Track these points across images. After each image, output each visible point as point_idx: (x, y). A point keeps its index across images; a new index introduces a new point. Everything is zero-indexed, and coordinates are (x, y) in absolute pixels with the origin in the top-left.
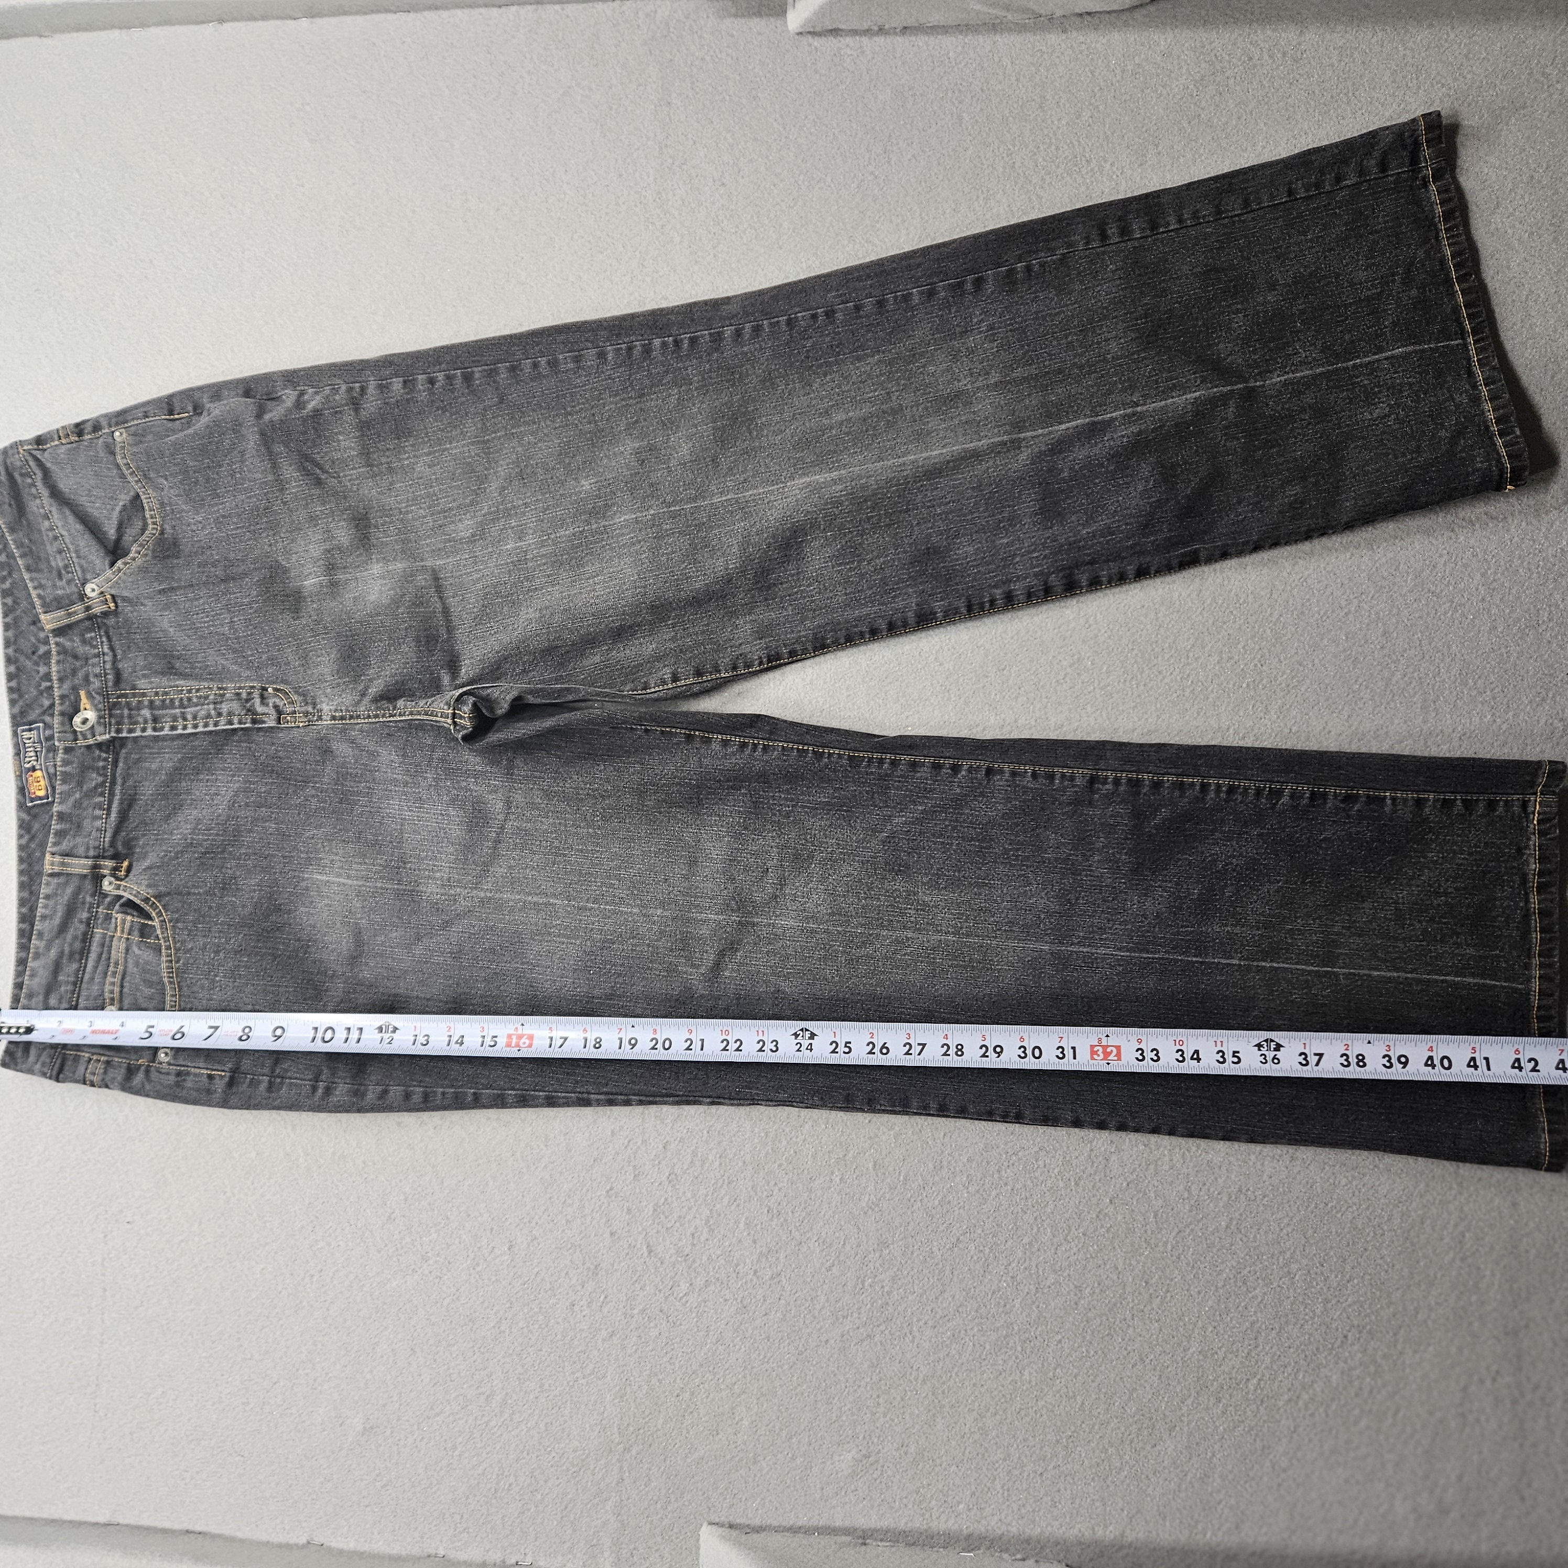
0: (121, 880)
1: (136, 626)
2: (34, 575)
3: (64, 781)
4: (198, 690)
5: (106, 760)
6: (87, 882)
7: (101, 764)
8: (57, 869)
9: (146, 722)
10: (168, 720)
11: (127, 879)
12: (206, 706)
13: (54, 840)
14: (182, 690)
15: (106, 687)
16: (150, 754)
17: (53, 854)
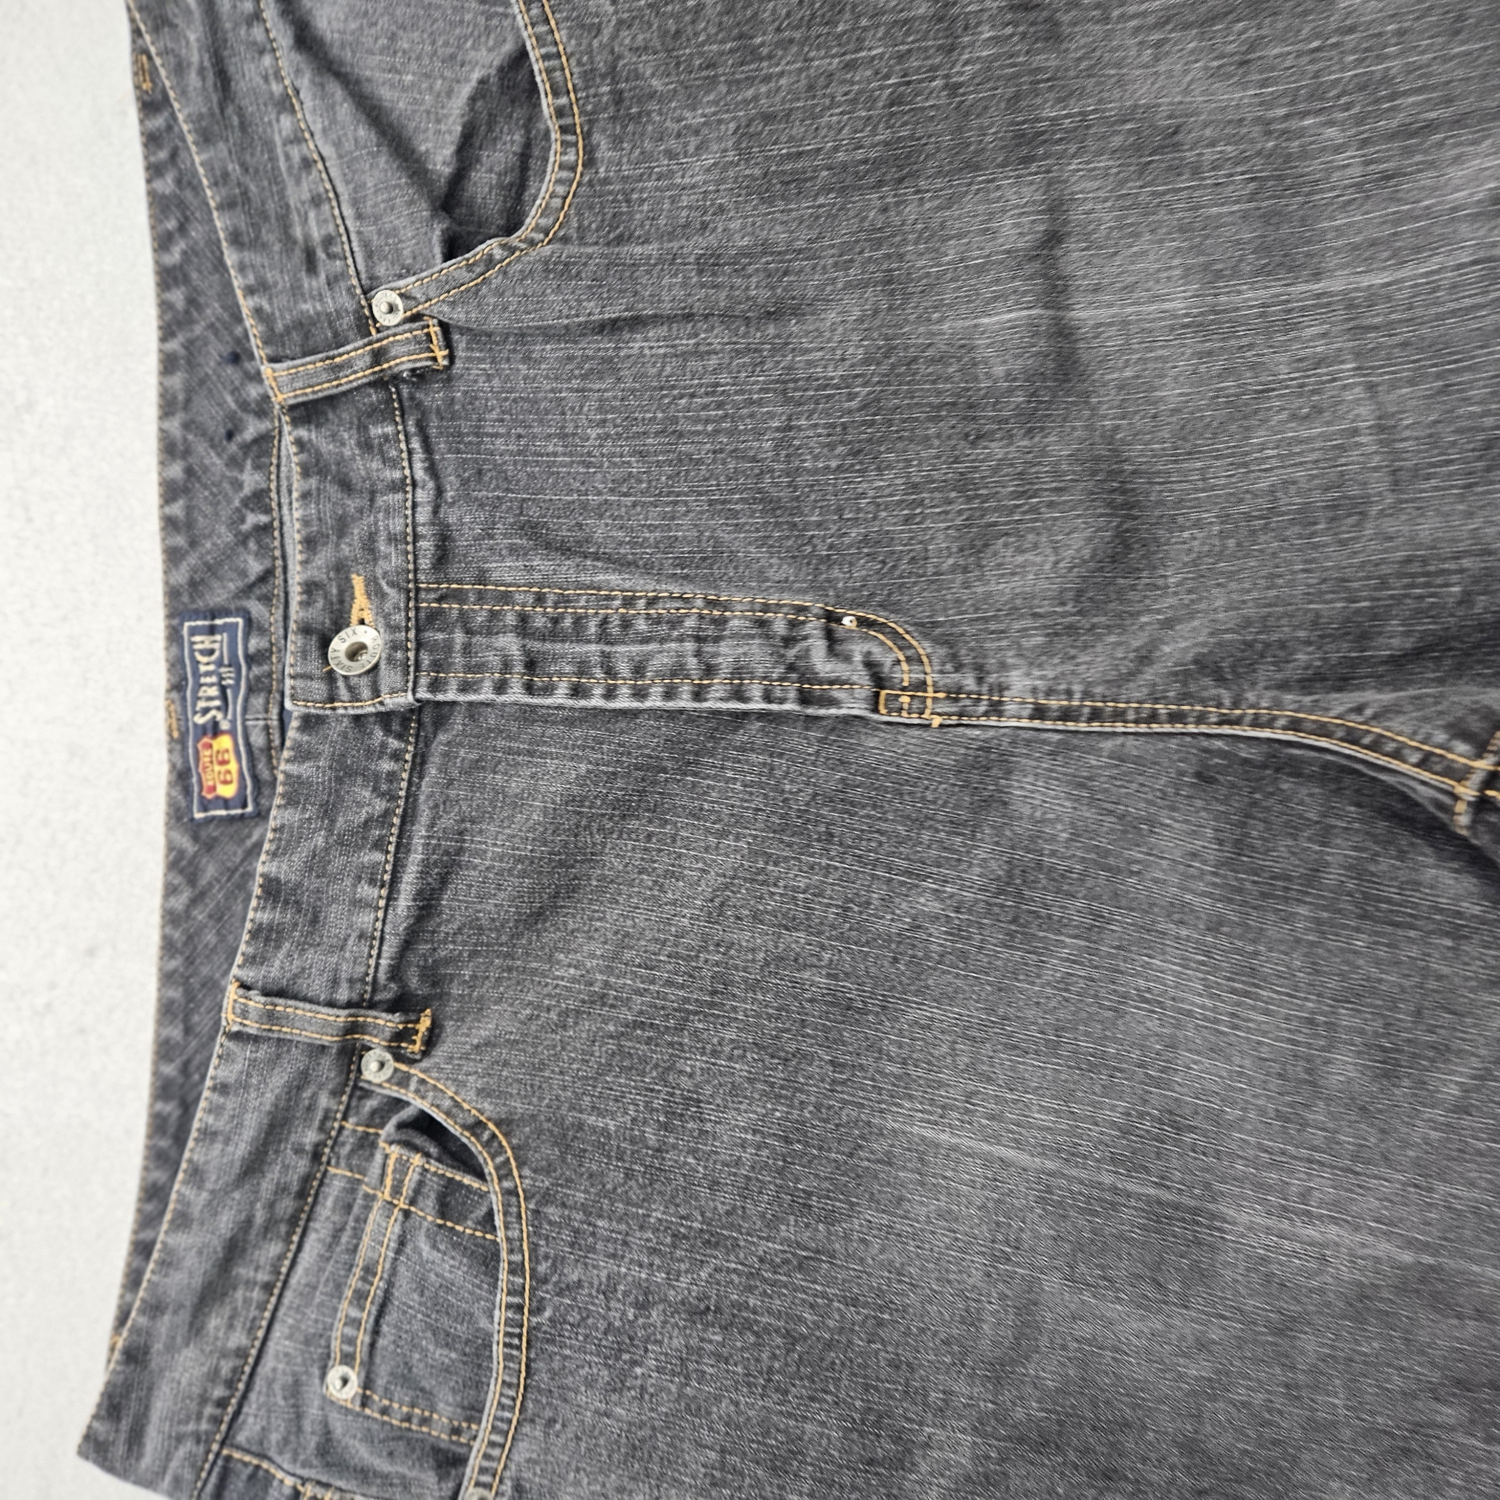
0: (411, 1062)
1: (494, 415)
2: (249, 256)
3: (291, 801)
4: (652, 602)
5: (396, 756)
6: (326, 1061)
7: (386, 766)
8: (252, 1028)
9: (506, 666)
10: (568, 669)
11: (425, 1064)
12: (673, 645)
13: (250, 950)
14: (608, 598)
15: (416, 570)
16: (510, 751)
17: (245, 986)
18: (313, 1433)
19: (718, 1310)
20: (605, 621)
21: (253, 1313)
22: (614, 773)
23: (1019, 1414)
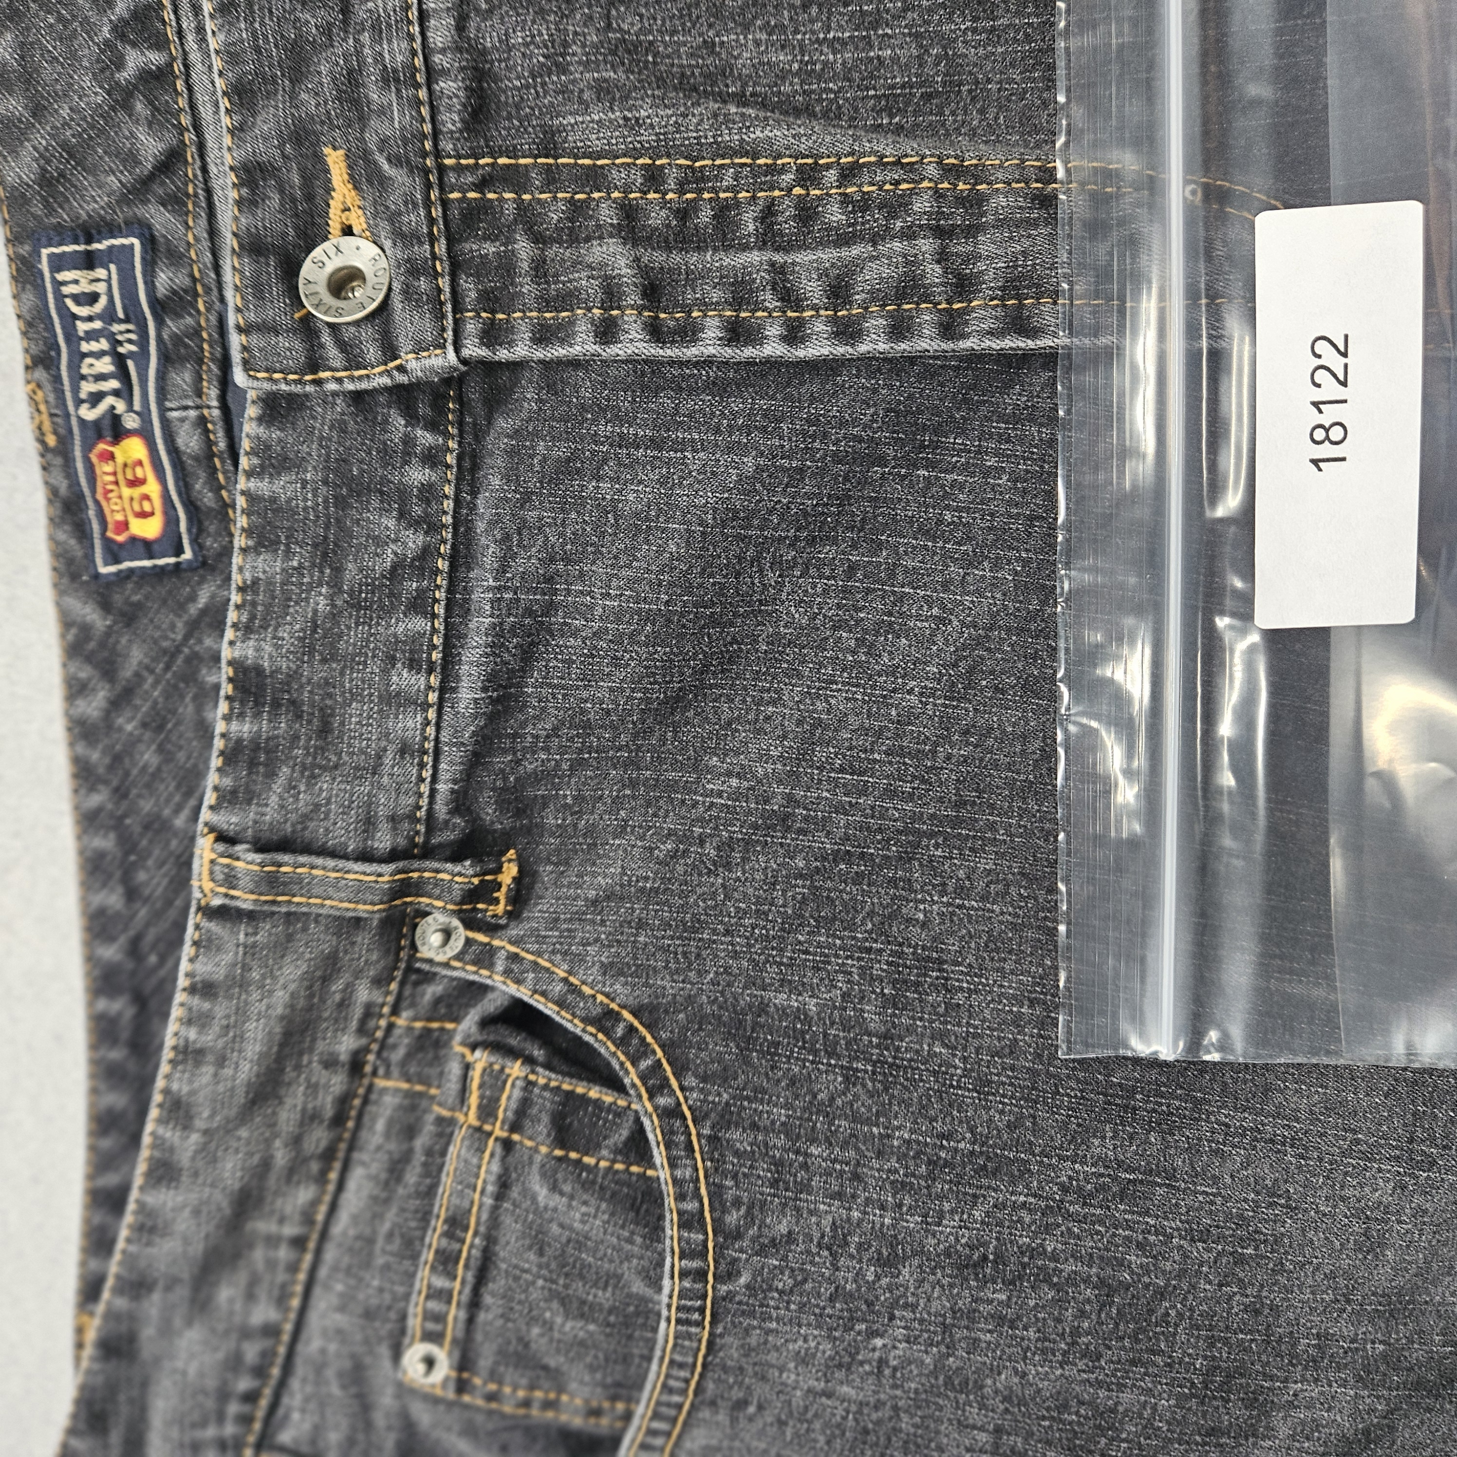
0: (492, 929)
3: (264, 539)
4: (848, 174)
5: (432, 458)
6: (364, 939)
7: (418, 475)
8: (245, 900)
9: (612, 296)
10: (716, 295)
11: (514, 931)
12: (897, 245)
13: (227, 782)
14: (771, 170)
15: (436, 134)
16: (622, 441)
17: (224, 838)
18: (389, 1428)
19: (1000, 1258)
20: (769, 212)
21: (281, 1277)
22: (801, 470)
23: (1417, 1353)
